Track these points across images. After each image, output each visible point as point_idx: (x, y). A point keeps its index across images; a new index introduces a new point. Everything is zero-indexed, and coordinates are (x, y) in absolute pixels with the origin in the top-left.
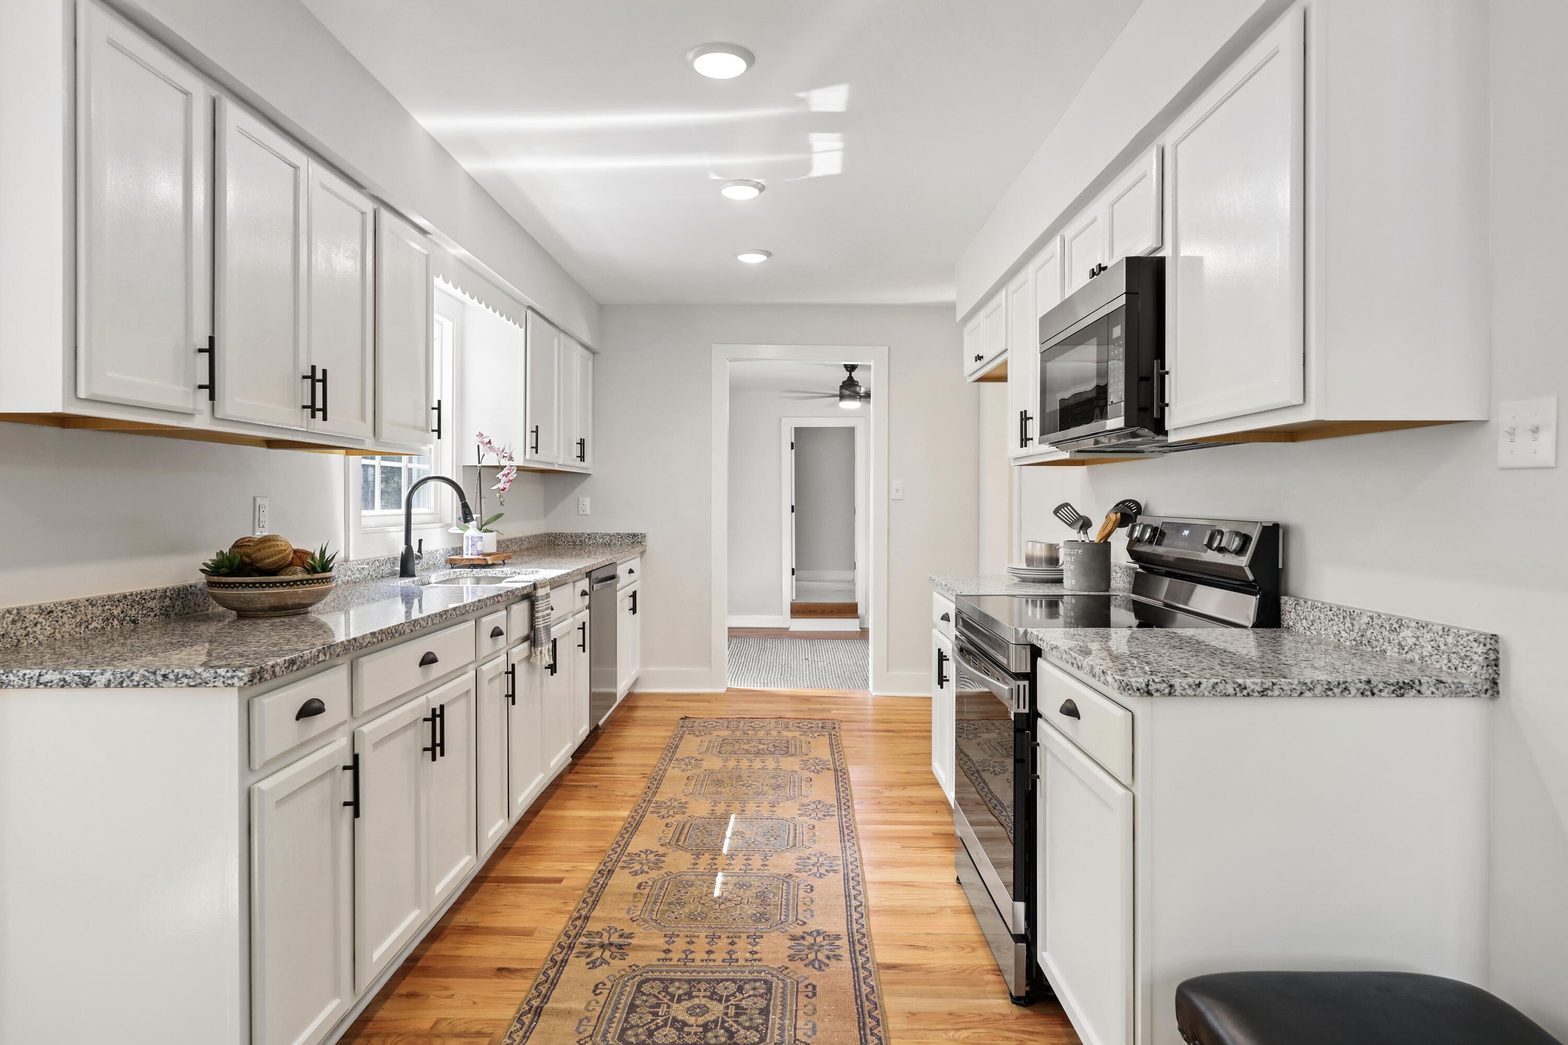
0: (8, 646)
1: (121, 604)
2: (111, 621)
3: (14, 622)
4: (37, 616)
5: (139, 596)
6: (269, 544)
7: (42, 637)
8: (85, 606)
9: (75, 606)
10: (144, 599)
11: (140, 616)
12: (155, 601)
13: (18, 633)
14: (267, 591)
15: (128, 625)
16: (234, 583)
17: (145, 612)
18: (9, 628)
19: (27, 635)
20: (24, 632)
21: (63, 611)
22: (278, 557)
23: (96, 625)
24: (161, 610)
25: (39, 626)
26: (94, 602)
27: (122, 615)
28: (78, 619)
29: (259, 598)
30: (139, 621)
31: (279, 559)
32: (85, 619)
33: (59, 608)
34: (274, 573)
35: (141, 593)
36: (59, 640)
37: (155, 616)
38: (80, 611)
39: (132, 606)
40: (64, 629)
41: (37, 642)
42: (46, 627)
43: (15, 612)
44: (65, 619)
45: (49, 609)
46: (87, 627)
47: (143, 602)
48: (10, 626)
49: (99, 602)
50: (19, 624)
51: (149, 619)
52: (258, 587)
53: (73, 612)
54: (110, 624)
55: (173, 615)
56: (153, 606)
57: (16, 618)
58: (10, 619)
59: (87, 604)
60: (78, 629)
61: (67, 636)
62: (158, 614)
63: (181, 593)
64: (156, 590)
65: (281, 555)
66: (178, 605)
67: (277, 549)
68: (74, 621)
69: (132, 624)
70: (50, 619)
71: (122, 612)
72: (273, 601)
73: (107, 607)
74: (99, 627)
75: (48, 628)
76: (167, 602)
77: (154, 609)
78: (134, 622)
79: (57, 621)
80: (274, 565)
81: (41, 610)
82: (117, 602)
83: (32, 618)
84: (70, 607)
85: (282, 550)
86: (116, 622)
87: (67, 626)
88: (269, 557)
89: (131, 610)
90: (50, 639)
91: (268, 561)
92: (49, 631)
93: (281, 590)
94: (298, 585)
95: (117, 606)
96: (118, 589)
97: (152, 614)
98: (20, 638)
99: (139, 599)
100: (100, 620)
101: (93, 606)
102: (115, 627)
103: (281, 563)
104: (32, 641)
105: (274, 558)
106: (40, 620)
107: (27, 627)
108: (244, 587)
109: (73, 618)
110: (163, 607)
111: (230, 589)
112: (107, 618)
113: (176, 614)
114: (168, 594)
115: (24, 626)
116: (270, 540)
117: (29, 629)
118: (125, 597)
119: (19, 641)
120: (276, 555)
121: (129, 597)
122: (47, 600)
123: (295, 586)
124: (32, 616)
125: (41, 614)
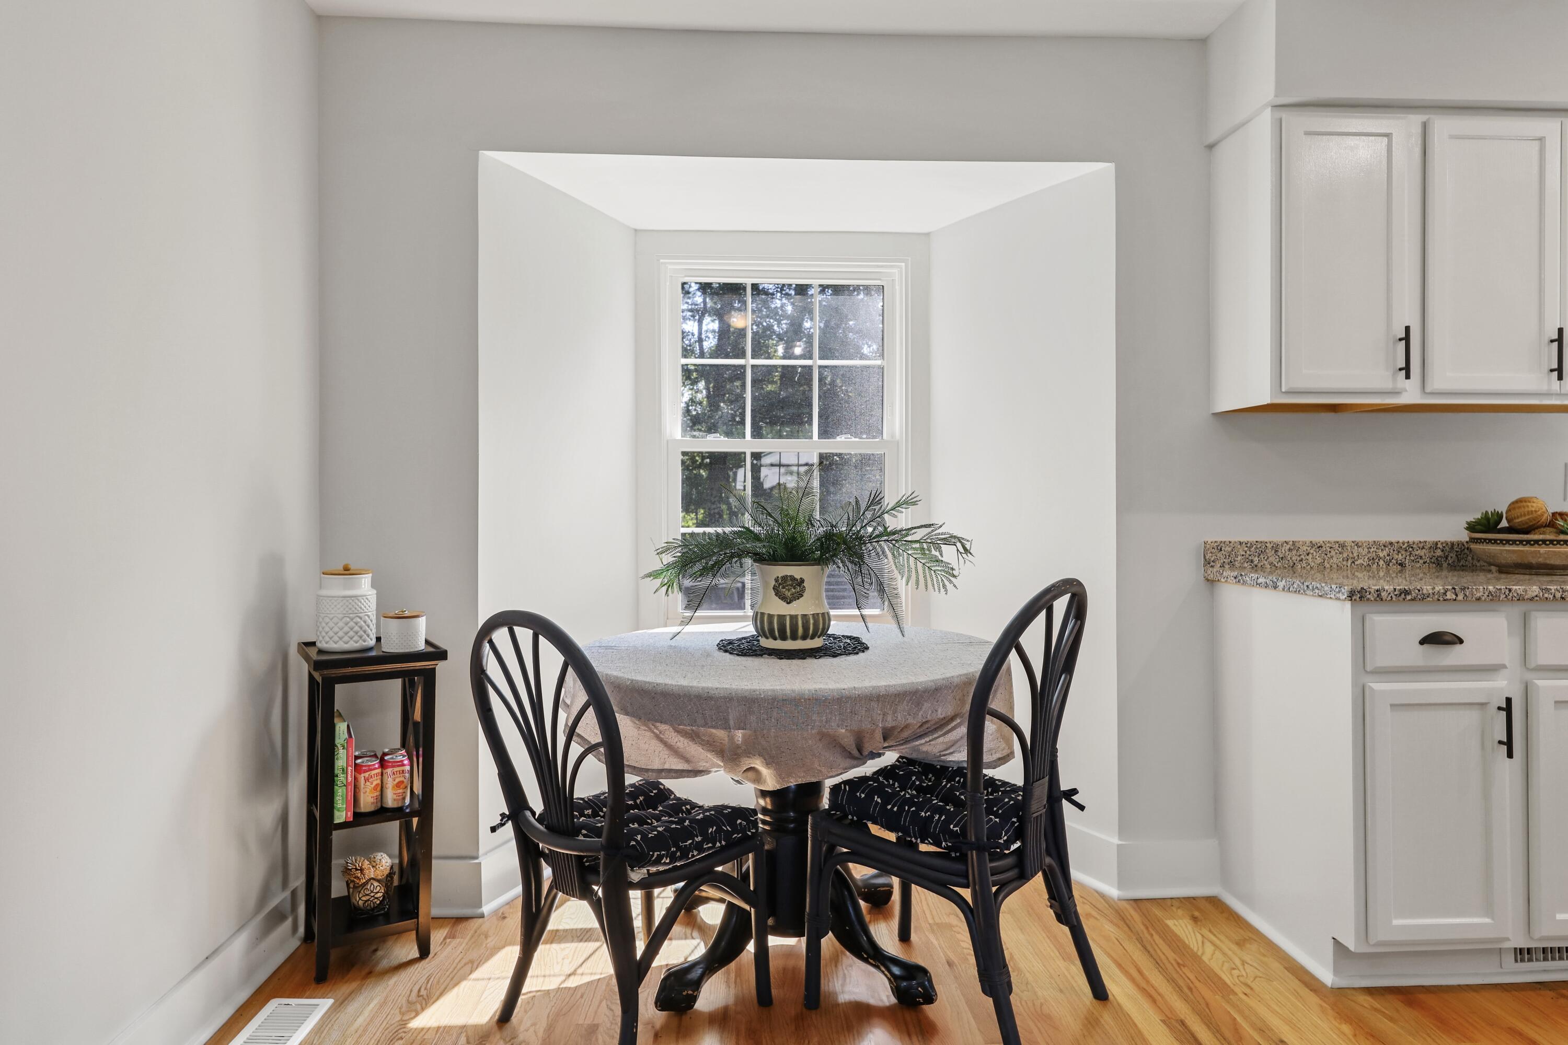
0: (1286, 566)
1: (1387, 549)
2: (1377, 560)
3: (1290, 550)
4: (1309, 549)
5: (1406, 545)
6: (1525, 504)
7: (1313, 564)
8: (1351, 547)
9: (1342, 546)
10: (1412, 547)
11: (1407, 561)
12: (1424, 550)
13: (1293, 558)
14: (1507, 547)
15: (1395, 567)
16: (1480, 539)
17: (1412, 558)
18: (1287, 554)
19: (1301, 560)
20: (1299, 559)
21: (1331, 548)
22: (1527, 517)
23: (1362, 562)
24: (1431, 558)
25: (1310, 555)
26: (1360, 544)
27: (1388, 558)
28: (1345, 555)
29: (1501, 554)
30: (1407, 565)
31: (1528, 519)
32: (1351, 555)
33: (1328, 545)
34: (1527, 532)
35: (1408, 542)
36: (1328, 568)
37: (1425, 563)
38: (1347, 549)
39: (1399, 552)
40: (1332, 561)
41: (1309, 567)
42: (1317, 557)
43: (1291, 543)
44: (1333, 553)
45: (1319, 545)
46: (1353, 562)
47: (1411, 549)
48: (1287, 553)
49: (1365, 545)
50: (1294, 552)
51: (1418, 565)
52: (1499, 544)
53: (1340, 549)
54: (1376, 564)
55: (1445, 565)
56: (1422, 554)
57: (1292, 548)
58: (1288, 547)
59: (1353, 544)
60: (1345, 563)
61: (1335, 566)
62: (1428, 561)
63: (1455, 547)
64: (1426, 542)
65: (1531, 516)
66: (1451, 557)
67: (1526, 509)
68: (1341, 556)
69: (1399, 567)
70: (1320, 552)
71: (1389, 555)
72: (1514, 558)
73: (1372, 549)
74: (1365, 564)
75: (1318, 559)
76: (1439, 553)
77: (1424, 557)
78: (1401, 565)
79: (1326, 555)
80: (1523, 524)
81: (1312, 545)
82: (1383, 547)
83: (1305, 549)
84: (1337, 545)
85: (1532, 511)
86: (1381, 562)
87: (1335, 559)
88: (1518, 517)
89: (1398, 555)
90: (1319, 567)
91: (1517, 521)
92: (1319, 560)
93: (1521, 548)
94: (1540, 545)
95: (1382, 550)
96: (1384, 538)
97: (1421, 561)
98: (1295, 561)
99: (1409, 547)
100: (1366, 558)
101: (1359, 547)
102: (1381, 566)
103: (1531, 524)
104: (1305, 565)
105: (1523, 519)
106: (1312, 551)
107: (1300, 555)
108: (1488, 543)
109: (1340, 553)
110: (1435, 557)
111: (1478, 544)
112: (1373, 559)
113: (1449, 564)
114: (1439, 546)
115: (1298, 554)
116: (1525, 502)
117: (1303, 557)
118: (1391, 544)
119: (1294, 564)
120: (1525, 515)
121: (1396, 544)
122: (1318, 538)
123: (1536, 545)
124: (1305, 548)
125: (1312, 547)
